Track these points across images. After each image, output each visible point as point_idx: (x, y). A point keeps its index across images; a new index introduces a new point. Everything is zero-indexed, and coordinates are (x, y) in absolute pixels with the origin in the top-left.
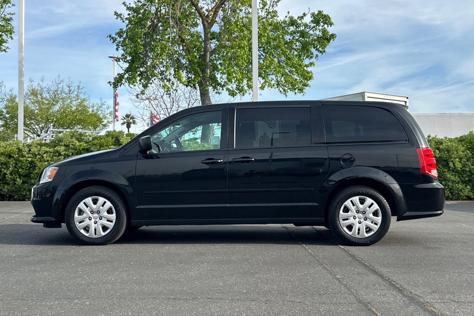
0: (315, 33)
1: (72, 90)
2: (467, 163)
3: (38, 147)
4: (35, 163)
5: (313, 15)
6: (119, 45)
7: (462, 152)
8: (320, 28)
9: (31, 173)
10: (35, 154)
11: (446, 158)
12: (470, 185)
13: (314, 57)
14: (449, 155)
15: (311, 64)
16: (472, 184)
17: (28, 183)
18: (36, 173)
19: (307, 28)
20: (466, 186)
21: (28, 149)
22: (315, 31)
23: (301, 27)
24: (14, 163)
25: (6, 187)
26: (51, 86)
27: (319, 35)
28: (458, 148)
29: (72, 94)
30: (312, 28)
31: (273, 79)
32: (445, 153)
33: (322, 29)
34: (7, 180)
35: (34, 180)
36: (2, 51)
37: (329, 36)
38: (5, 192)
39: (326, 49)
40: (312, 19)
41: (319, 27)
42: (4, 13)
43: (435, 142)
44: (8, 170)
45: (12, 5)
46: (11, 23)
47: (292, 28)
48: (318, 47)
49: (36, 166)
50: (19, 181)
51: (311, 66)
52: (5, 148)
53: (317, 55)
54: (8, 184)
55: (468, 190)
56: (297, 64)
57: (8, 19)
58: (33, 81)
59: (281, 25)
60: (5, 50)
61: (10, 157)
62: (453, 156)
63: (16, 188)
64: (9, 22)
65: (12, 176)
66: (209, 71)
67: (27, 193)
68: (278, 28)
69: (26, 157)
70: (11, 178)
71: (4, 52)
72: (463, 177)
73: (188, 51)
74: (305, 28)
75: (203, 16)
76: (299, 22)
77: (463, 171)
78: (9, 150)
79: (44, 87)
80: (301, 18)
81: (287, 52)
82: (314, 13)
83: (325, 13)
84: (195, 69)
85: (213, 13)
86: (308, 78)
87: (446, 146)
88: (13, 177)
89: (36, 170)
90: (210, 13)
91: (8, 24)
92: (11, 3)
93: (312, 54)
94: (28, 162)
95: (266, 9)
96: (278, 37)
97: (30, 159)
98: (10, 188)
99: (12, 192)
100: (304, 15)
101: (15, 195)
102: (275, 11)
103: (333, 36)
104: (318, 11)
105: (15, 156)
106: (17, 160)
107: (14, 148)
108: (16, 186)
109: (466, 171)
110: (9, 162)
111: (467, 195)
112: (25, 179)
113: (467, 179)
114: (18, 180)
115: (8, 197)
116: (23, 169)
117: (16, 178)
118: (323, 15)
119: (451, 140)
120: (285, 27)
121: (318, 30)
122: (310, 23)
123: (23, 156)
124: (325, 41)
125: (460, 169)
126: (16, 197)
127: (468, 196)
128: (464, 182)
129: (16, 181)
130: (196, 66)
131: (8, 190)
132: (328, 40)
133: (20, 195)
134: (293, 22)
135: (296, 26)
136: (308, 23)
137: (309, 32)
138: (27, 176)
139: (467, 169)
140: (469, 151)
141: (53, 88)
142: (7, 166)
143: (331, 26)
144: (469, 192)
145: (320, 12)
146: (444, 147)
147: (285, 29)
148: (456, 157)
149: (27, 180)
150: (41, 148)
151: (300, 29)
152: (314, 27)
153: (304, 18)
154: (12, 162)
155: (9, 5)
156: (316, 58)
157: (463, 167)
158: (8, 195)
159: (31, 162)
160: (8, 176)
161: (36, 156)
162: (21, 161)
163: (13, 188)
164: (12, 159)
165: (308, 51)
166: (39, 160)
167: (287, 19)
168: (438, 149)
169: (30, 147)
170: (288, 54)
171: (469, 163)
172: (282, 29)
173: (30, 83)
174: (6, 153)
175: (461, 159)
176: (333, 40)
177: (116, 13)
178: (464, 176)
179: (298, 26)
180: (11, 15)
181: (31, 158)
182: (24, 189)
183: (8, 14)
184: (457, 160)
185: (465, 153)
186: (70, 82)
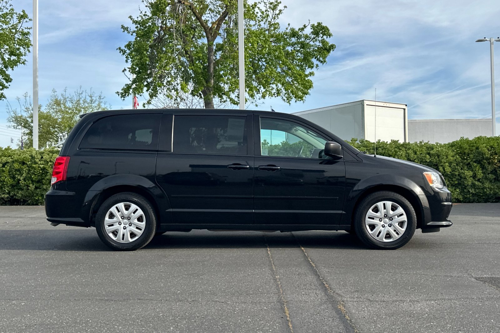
0: (316, 44)
1: (94, 100)
2: (457, 167)
3: (50, 154)
4: (47, 170)
5: (313, 26)
6: (128, 57)
7: (452, 157)
8: (320, 39)
9: (43, 179)
10: (47, 161)
11: (436, 162)
12: (459, 188)
13: (315, 67)
14: (439, 160)
15: (311, 74)
16: (462, 187)
17: (41, 188)
18: (48, 179)
19: (308, 40)
20: (455, 189)
21: (41, 157)
22: (315, 42)
23: (302, 39)
24: (27, 170)
25: (20, 192)
26: (73, 96)
27: (319, 46)
28: (448, 153)
29: (94, 103)
30: (313, 39)
31: (274, 88)
32: (435, 158)
33: (321, 40)
34: (21, 185)
35: (46, 186)
36: (21, 64)
37: (328, 47)
38: (19, 197)
39: (326, 59)
40: (312, 30)
41: (318, 38)
42: (21, 28)
43: (427, 148)
44: (21, 176)
45: (29, 20)
46: (29, 37)
47: (294, 40)
48: (319, 57)
49: (48, 172)
50: (32, 187)
51: (311, 76)
52: (19, 156)
53: (317, 65)
54: (22, 190)
55: (457, 193)
56: (297, 74)
57: (26, 33)
58: (56, 92)
59: (282, 37)
60: (23, 63)
61: (24, 163)
62: (443, 160)
63: (29, 193)
64: (27, 36)
65: (26, 181)
66: (212, 81)
67: (40, 198)
68: (280, 40)
69: (38, 164)
70: (24, 184)
71: (22, 64)
72: (452, 181)
73: (192, 62)
74: (305, 39)
75: (206, 28)
76: (300, 33)
77: (453, 175)
78: (23, 157)
79: (66, 97)
80: (302, 29)
81: (288, 62)
82: (314, 24)
83: (324, 25)
84: (200, 79)
85: (216, 26)
86: (308, 87)
87: (437, 151)
88: (27, 183)
89: (47, 176)
90: (214, 26)
91: (26, 37)
92: (28, 18)
93: (313, 64)
94: (40, 168)
95: (269, 22)
96: (279, 48)
97: (42, 166)
98: (23, 194)
99: (26, 197)
100: (305, 26)
101: (29, 200)
102: (277, 23)
103: (333, 46)
104: (318, 23)
105: (28, 163)
106: (30, 167)
107: (27, 156)
108: (29, 191)
109: (456, 175)
110: (22, 169)
111: (456, 197)
112: (38, 185)
113: (456, 182)
114: (31, 185)
115: (22, 202)
116: (36, 175)
117: (29, 184)
118: (321, 27)
119: (441, 146)
120: (287, 38)
121: (318, 41)
122: (310, 34)
123: (36, 163)
124: (326, 52)
125: (450, 173)
126: (29, 201)
127: (458, 198)
128: (454, 186)
129: (29, 186)
130: (201, 76)
131: (22, 195)
132: (328, 51)
133: (33, 200)
134: (294, 34)
135: (297, 37)
136: (308, 35)
137: (310, 43)
138: (39, 181)
139: (457, 173)
140: (459, 155)
141: (76, 98)
142: (20, 173)
143: (330, 37)
144: (459, 195)
145: (319, 24)
146: (434, 152)
147: (286, 40)
148: (445, 161)
149: (40, 186)
150: (52, 155)
151: (301, 41)
152: (314, 38)
153: (305, 29)
154: (25, 168)
155: (27, 19)
156: (316, 67)
157: (452, 172)
158: (22, 200)
159: (44, 169)
160: (22, 182)
161: (48, 162)
162: (34, 167)
163: (27, 193)
164: (25, 166)
165: (309, 61)
166: (51, 166)
167: (288, 31)
168: (429, 154)
169: (42, 155)
170: (288, 64)
171: (459, 168)
172: (284, 40)
173: (54, 94)
174: (20, 160)
175: (450, 163)
176: (333, 50)
177: (123, 27)
178: (454, 179)
179: (299, 37)
180: (29, 30)
181: (43, 164)
182: (37, 195)
183: (26, 28)
184: (447, 164)
185: (455, 158)
186: (92, 92)
